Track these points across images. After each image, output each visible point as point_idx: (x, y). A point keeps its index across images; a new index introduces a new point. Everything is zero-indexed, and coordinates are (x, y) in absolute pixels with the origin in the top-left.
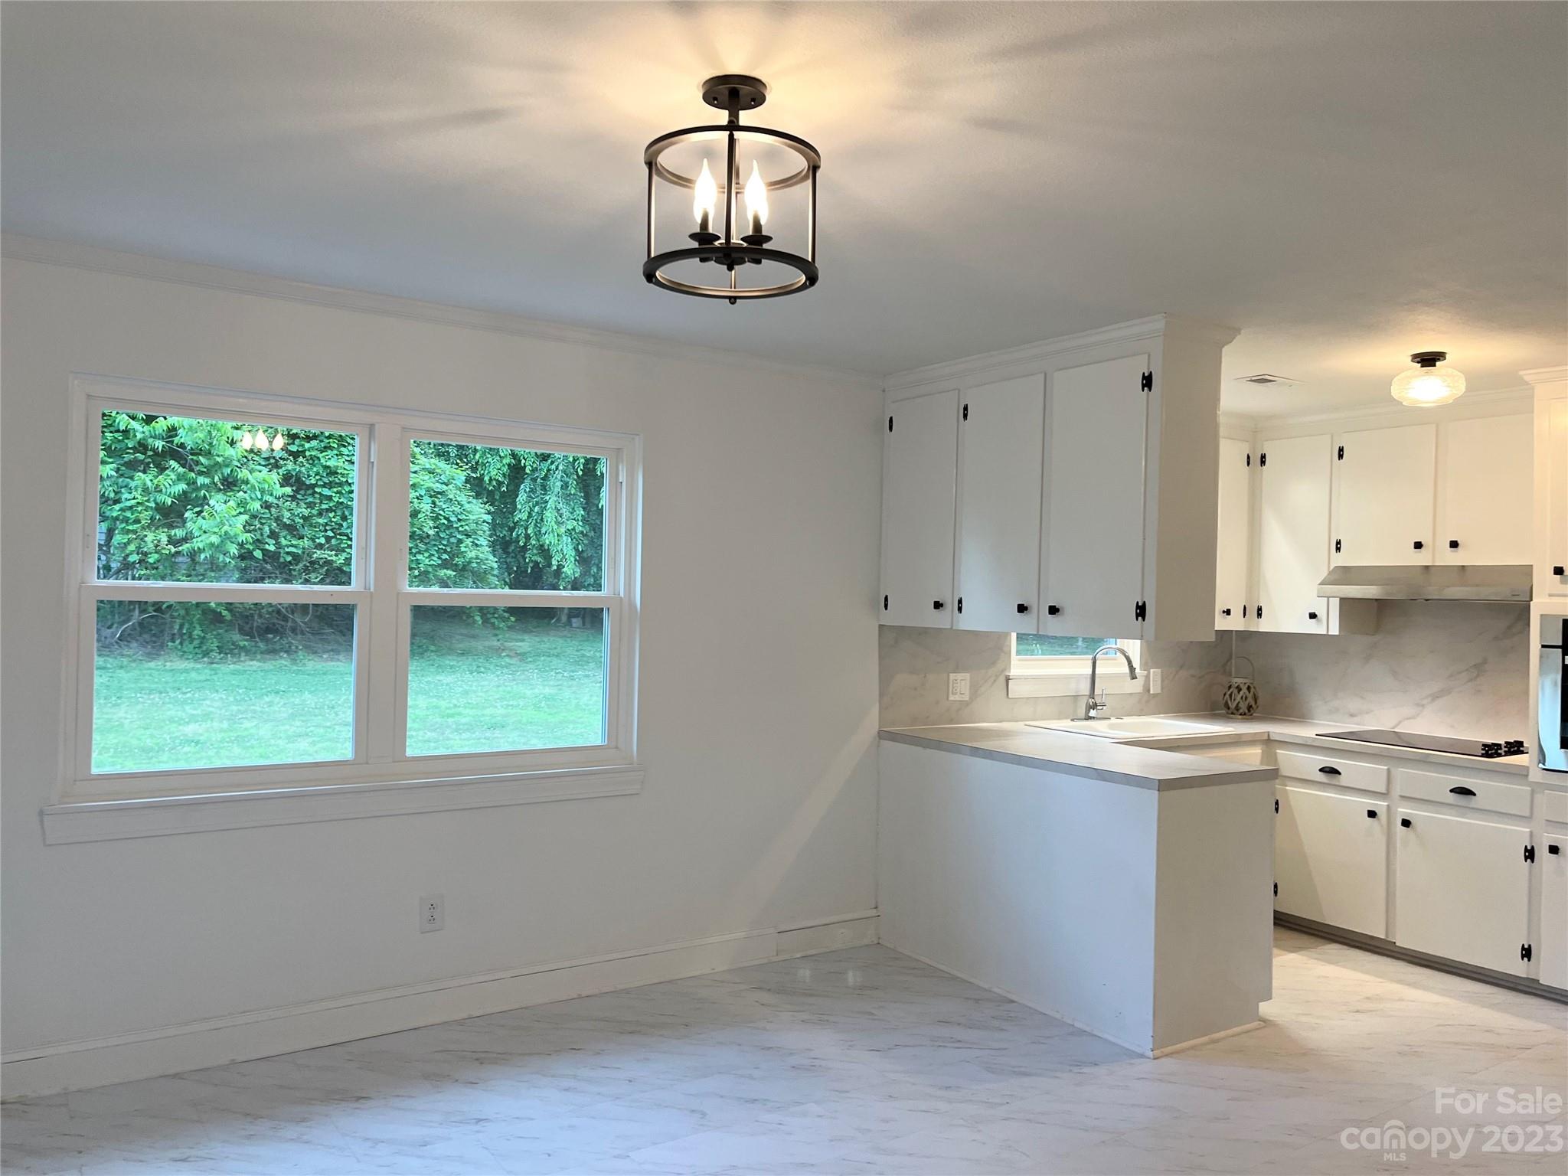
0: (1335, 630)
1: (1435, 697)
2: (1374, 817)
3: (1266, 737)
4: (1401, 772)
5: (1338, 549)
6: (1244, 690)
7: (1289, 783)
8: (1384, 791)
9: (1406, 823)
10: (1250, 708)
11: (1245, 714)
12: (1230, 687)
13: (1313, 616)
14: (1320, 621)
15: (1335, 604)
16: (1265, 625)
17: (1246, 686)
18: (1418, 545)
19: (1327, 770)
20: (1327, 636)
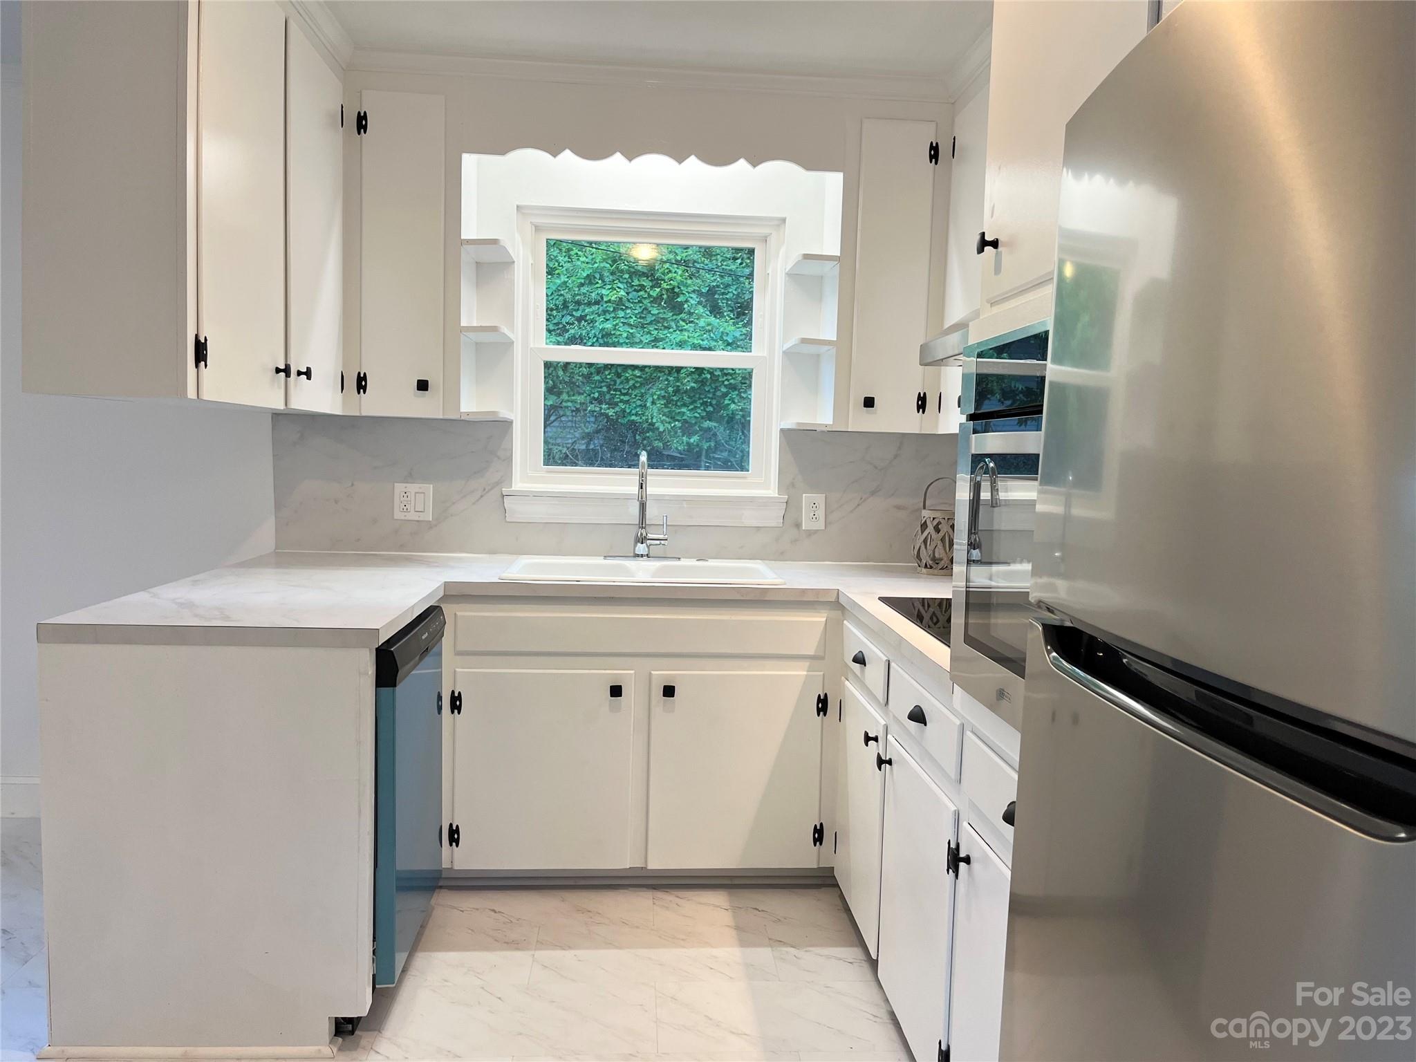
3: (834, 598)
19: (859, 657)
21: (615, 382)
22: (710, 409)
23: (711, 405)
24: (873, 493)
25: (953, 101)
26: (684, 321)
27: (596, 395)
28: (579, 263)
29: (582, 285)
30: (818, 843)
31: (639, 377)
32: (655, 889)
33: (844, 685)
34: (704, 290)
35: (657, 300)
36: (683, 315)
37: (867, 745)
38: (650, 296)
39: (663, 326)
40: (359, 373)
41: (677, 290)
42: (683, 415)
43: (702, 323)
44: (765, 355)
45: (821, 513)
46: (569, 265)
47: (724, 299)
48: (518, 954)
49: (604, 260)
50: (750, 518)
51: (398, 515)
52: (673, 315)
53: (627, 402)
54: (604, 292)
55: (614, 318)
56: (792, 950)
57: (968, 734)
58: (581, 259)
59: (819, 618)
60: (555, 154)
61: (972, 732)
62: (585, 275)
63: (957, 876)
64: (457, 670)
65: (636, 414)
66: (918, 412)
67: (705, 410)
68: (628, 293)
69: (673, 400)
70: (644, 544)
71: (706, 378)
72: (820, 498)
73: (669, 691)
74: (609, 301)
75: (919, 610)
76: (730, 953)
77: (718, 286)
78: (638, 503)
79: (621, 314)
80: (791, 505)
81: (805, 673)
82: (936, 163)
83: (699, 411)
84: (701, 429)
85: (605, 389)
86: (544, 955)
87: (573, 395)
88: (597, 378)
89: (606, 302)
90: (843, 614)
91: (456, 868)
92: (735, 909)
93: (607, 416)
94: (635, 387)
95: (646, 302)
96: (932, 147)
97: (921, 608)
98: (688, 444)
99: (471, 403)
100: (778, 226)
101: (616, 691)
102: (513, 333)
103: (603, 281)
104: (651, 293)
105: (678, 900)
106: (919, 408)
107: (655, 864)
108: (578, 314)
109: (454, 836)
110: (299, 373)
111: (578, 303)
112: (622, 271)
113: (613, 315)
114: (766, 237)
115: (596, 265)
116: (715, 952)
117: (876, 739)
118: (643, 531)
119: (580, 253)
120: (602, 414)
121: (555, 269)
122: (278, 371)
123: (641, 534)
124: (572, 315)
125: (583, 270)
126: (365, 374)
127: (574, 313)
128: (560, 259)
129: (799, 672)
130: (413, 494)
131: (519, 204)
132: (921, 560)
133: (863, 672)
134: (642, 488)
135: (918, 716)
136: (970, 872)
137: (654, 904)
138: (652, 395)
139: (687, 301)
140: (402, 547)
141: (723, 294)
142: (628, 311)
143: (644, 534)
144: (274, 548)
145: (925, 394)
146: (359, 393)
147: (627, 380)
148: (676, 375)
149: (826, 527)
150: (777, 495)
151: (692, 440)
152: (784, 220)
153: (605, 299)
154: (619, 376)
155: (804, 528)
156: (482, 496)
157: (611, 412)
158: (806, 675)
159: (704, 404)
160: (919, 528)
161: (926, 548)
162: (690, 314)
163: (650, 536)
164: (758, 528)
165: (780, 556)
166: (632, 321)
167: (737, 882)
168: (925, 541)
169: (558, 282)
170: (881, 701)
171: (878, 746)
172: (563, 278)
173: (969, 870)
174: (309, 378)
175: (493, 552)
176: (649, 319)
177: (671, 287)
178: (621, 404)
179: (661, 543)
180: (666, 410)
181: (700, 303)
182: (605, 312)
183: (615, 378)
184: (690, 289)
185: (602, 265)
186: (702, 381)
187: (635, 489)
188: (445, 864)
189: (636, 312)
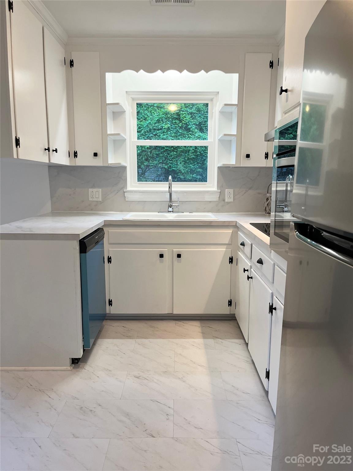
21: (167, 156)
22: (200, 165)
23: (200, 163)
24: (250, 188)
25: (278, 45)
26: (190, 134)
27: (161, 161)
28: (154, 115)
29: (156, 123)
30: (230, 306)
31: (175, 154)
32: (176, 320)
33: (238, 253)
34: (197, 123)
35: (181, 128)
36: (190, 133)
37: (244, 272)
38: (179, 126)
39: (183, 136)
40: (75, 151)
41: (188, 124)
42: (191, 167)
43: (197, 135)
44: (212, 141)
45: (232, 196)
46: (151, 116)
47: (204, 126)
48: (131, 340)
49: (163, 114)
50: (207, 198)
51: (91, 199)
52: (187, 133)
53: (171, 163)
54: (163, 125)
55: (167, 134)
56: (220, 340)
57: (276, 266)
58: (155, 114)
59: (230, 231)
60: (137, 71)
61: (277, 266)
62: (157, 120)
63: (272, 315)
64: (110, 249)
65: (174, 167)
66: (265, 159)
67: (198, 165)
68: (171, 126)
69: (187, 162)
70: (171, 208)
71: (198, 154)
72: (231, 191)
73: (179, 256)
74: (165, 128)
75: (265, 229)
76: (200, 341)
77: (202, 122)
78: (169, 193)
79: (169, 133)
80: (222, 194)
81: (225, 250)
82: (272, 68)
83: (196, 166)
84: (197, 172)
85: (164, 159)
86: (139, 340)
87: (154, 161)
88: (161, 155)
89: (164, 129)
90: (238, 229)
91: (111, 313)
92: (202, 327)
93: (165, 168)
94: (174, 158)
95: (177, 128)
96: (270, 62)
97: (266, 228)
98: (192, 177)
99: (112, 160)
100: (217, 95)
101: (161, 256)
102: (126, 136)
103: (163, 122)
104: (179, 125)
105: (183, 324)
106: (266, 157)
107: (175, 312)
108: (154, 133)
109: (110, 303)
110: (53, 151)
111: (155, 129)
112: (169, 118)
113: (166, 133)
114: (212, 99)
115: (160, 116)
116: (195, 340)
117: (247, 270)
118: (171, 203)
119: (155, 112)
120: (163, 168)
121: (146, 118)
122: (46, 149)
123: (170, 204)
124: (153, 134)
125: (156, 118)
126: (76, 151)
127: (153, 133)
128: (148, 114)
129: (223, 249)
130: (95, 192)
131: (126, 91)
132: (266, 211)
133: (244, 248)
134: (170, 188)
135: (260, 262)
136: (276, 313)
137: (175, 325)
138: (180, 161)
139: (191, 127)
140: (92, 210)
141: (204, 124)
142: (171, 132)
143: (171, 204)
144: (51, 211)
145: (268, 153)
146: (75, 158)
147: (171, 156)
148: (188, 153)
149: (234, 200)
150: (217, 190)
151: (194, 176)
152: (218, 93)
153: (164, 128)
154: (169, 154)
155: (226, 201)
156: (117, 193)
157: (166, 167)
158: (226, 250)
159: (198, 163)
160: (266, 200)
161: (268, 207)
162: (193, 132)
163: (173, 205)
164: (210, 202)
165: (218, 211)
166: (173, 135)
167: (202, 318)
168: (268, 204)
169: (148, 122)
170: (249, 257)
171: (248, 273)
172: (149, 121)
173: (276, 312)
174: (56, 152)
175: (122, 211)
176: (179, 134)
177: (186, 123)
178: (169, 164)
179: (177, 207)
180: (185, 166)
181: (196, 128)
182: (164, 132)
183: (167, 155)
184: (192, 123)
185: (162, 116)
186: (197, 155)
187: (167, 189)
188: (108, 312)
189: (174, 132)
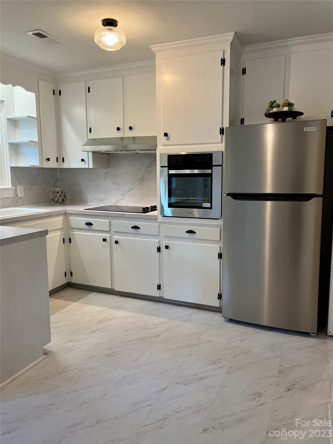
0: (91, 166)
1: (129, 191)
2: (105, 241)
3: (64, 212)
4: (114, 222)
5: (90, 132)
6: (60, 193)
7: (74, 230)
8: (108, 230)
9: (116, 242)
10: (63, 201)
11: (61, 203)
12: (54, 192)
13: (83, 160)
14: (85, 163)
15: (91, 154)
16: (66, 165)
17: (61, 191)
18: (118, 129)
19: (88, 223)
20: (88, 169)
24: (34, 185)
30: (66, 277)
45: (23, 192)
72: (22, 187)
80: (16, 190)
82: (54, 95)
90: (67, 216)
96: (53, 91)
106: (57, 161)
149: (24, 196)
150: (11, 187)
152: (3, 101)
155: (19, 196)
158: (60, 234)
164: (8, 198)
165: (14, 206)
